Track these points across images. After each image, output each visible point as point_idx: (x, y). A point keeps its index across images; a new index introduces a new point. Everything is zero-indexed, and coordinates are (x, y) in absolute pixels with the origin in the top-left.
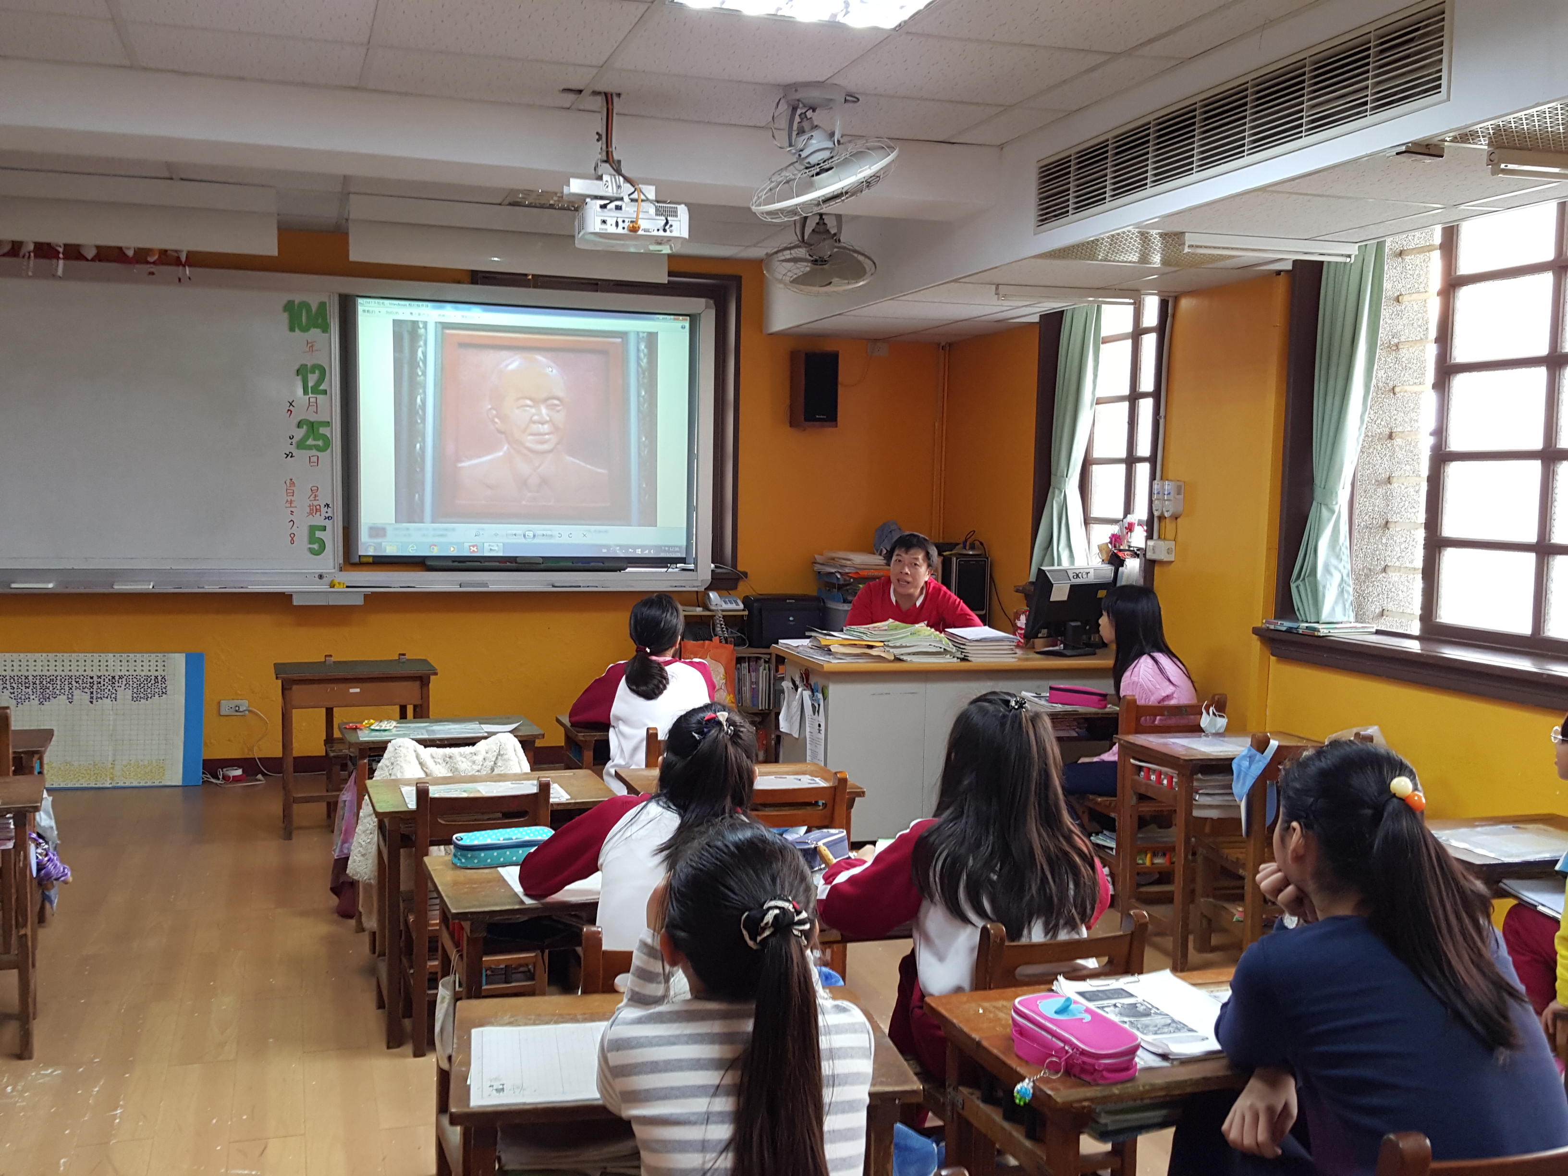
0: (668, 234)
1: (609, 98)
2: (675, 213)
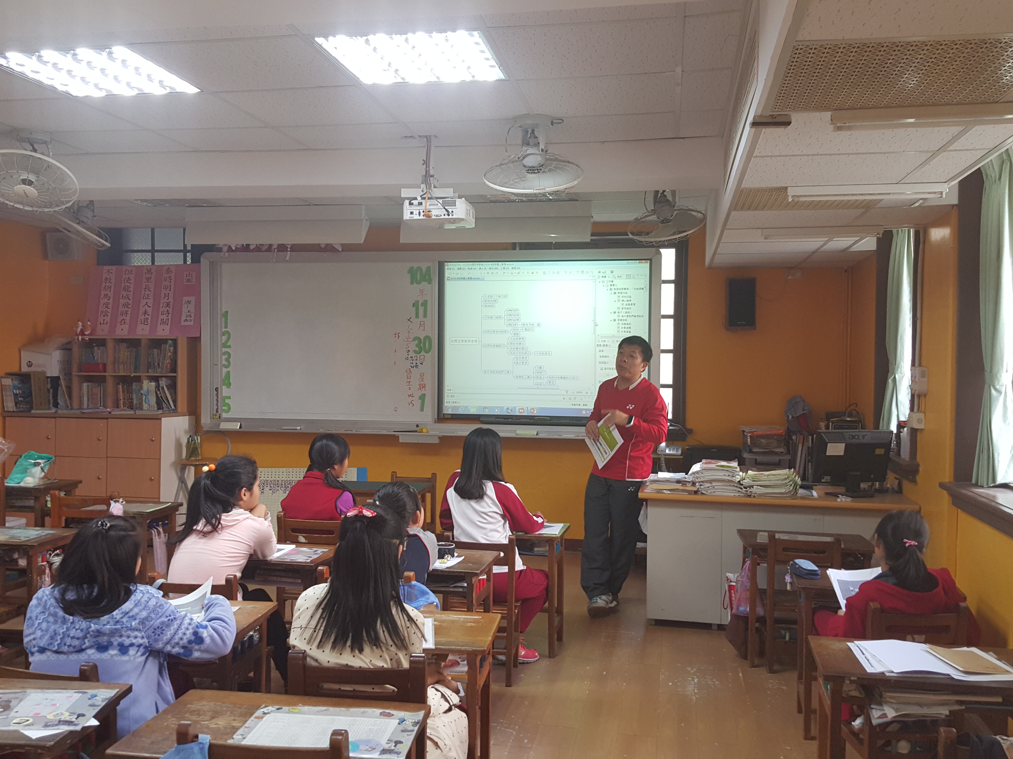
0: (451, 217)
1: (428, 138)
2: (454, 204)
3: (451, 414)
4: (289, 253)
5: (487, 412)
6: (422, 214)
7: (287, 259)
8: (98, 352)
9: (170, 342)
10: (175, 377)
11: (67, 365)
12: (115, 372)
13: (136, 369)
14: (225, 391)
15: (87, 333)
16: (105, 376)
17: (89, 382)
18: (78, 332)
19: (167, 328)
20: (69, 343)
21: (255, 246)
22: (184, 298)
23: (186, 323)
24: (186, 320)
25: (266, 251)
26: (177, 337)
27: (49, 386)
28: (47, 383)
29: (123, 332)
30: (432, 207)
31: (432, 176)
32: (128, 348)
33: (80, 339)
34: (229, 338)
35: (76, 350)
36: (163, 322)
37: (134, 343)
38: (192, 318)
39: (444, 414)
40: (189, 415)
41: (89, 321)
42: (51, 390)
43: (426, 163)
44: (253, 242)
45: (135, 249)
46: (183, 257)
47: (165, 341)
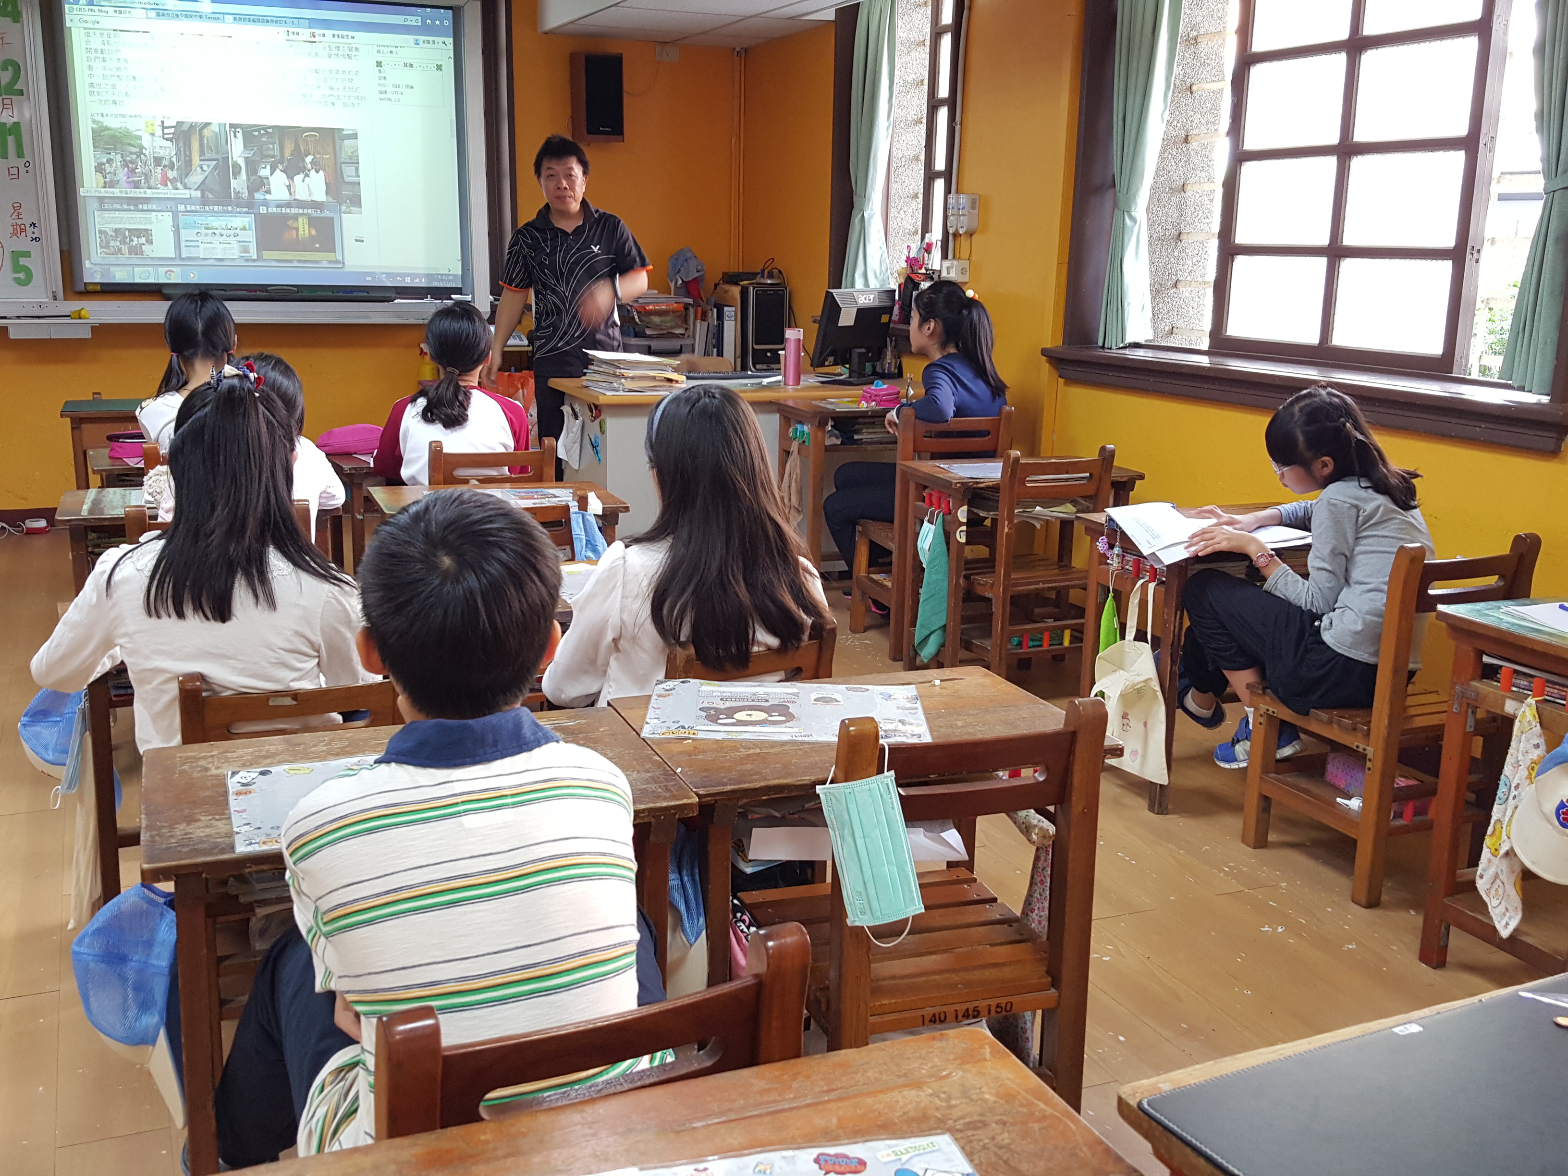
3: (101, 284)
39: (85, 284)
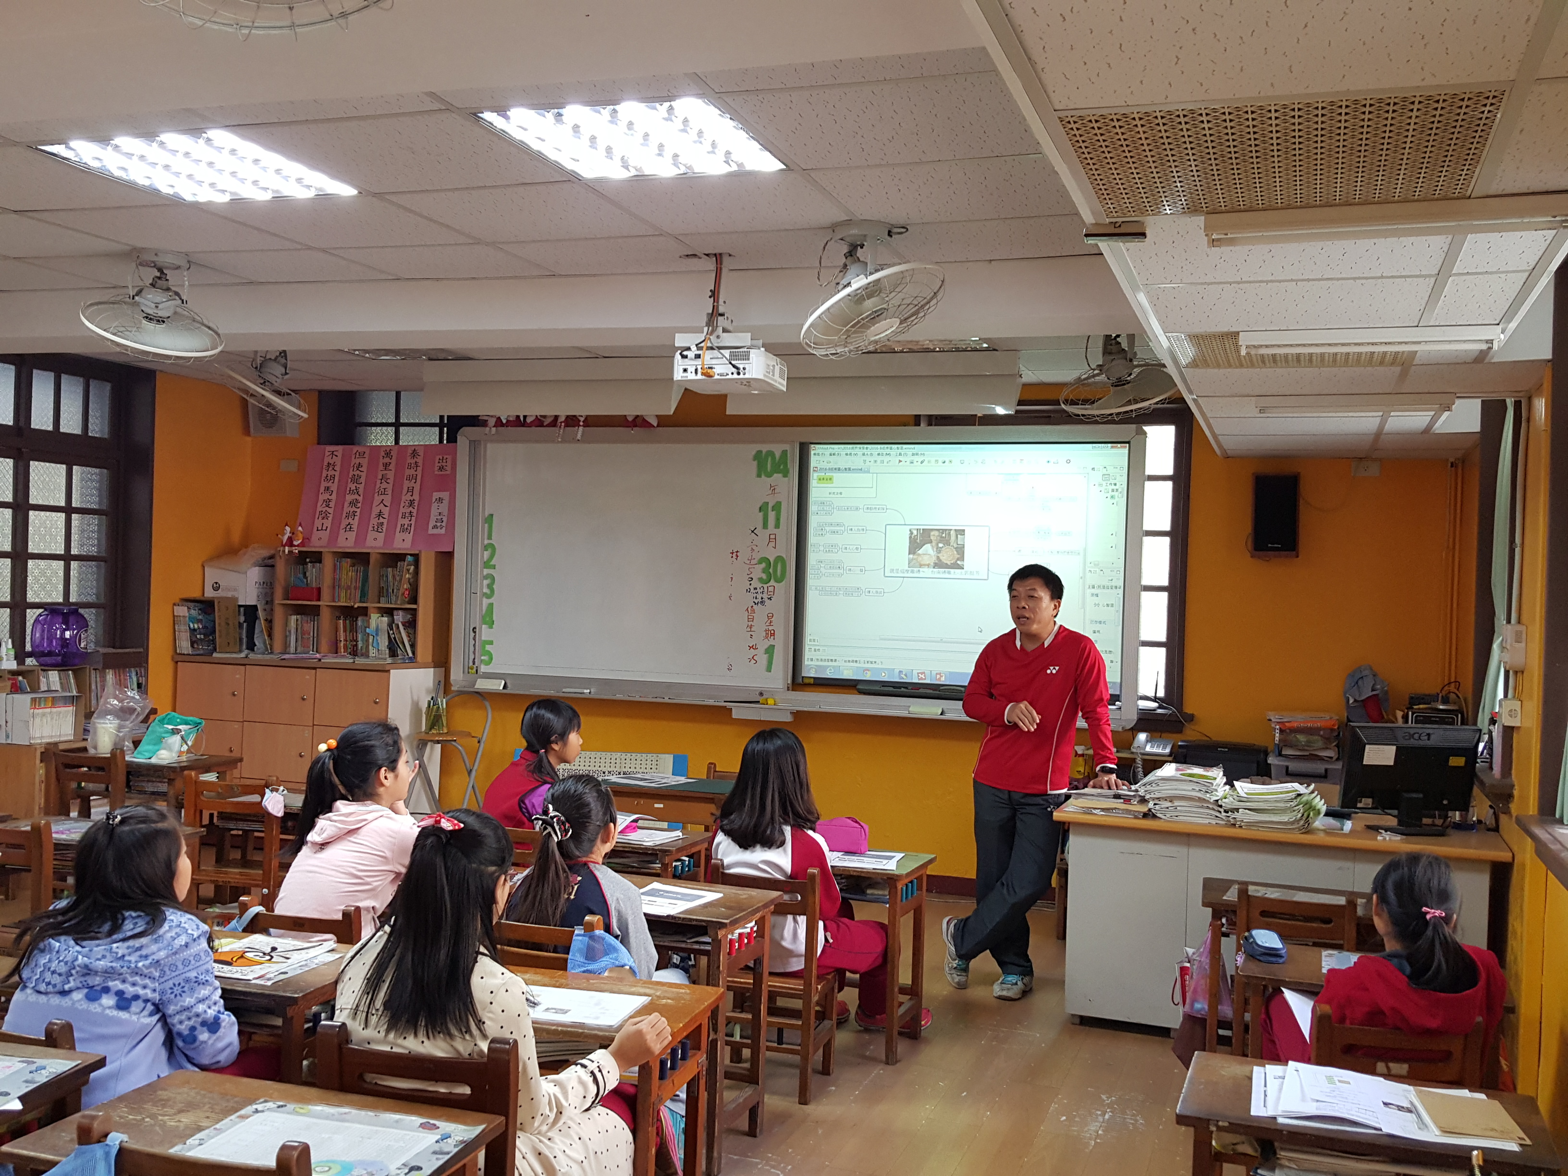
0: (741, 376)
1: (718, 257)
2: (746, 357)
3: (814, 678)
4: (581, 428)
5: (868, 677)
6: (699, 370)
7: (579, 437)
8: (312, 570)
9: (409, 558)
10: (415, 610)
11: (268, 588)
12: (334, 601)
13: (363, 596)
14: (485, 633)
15: (296, 543)
16: (319, 606)
17: (298, 614)
18: (284, 542)
19: (409, 537)
20: (272, 557)
21: (534, 418)
22: (435, 494)
23: (435, 531)
24: (435, 527)
25: (548, 426)
26: (420, 551)
27: (242, 619)
28: (239, 614)
29: (347, 542)
30: (714, 361)
31: (722, 315)
32: (353, 565)
33: (287, 551)
34: (492, 556)
35: (281, 567)
36: (404, 529)
37: (361, 559)
38: (444, 524)
39: (802, 677)
40: (434, 667)
41: (300, 525)
42: (245, 625)
43: (714, 294)
44: (532, 411)
45: (373, 421)
46: (438, 433)
47: (401, 557)
